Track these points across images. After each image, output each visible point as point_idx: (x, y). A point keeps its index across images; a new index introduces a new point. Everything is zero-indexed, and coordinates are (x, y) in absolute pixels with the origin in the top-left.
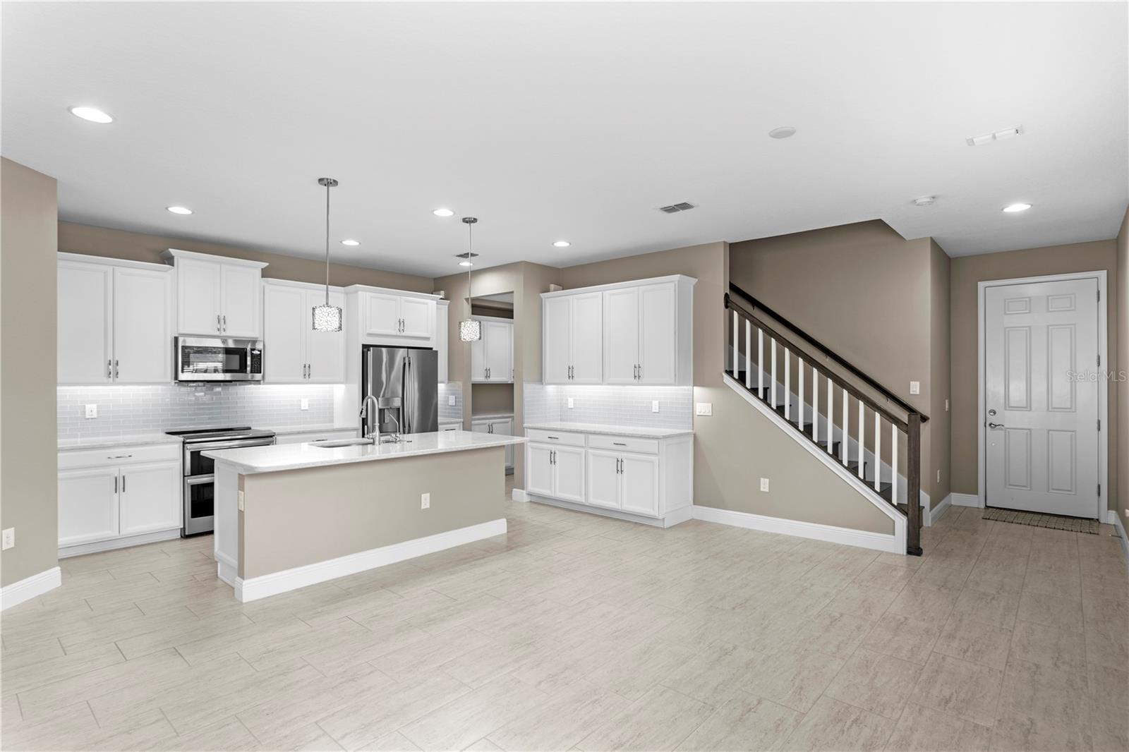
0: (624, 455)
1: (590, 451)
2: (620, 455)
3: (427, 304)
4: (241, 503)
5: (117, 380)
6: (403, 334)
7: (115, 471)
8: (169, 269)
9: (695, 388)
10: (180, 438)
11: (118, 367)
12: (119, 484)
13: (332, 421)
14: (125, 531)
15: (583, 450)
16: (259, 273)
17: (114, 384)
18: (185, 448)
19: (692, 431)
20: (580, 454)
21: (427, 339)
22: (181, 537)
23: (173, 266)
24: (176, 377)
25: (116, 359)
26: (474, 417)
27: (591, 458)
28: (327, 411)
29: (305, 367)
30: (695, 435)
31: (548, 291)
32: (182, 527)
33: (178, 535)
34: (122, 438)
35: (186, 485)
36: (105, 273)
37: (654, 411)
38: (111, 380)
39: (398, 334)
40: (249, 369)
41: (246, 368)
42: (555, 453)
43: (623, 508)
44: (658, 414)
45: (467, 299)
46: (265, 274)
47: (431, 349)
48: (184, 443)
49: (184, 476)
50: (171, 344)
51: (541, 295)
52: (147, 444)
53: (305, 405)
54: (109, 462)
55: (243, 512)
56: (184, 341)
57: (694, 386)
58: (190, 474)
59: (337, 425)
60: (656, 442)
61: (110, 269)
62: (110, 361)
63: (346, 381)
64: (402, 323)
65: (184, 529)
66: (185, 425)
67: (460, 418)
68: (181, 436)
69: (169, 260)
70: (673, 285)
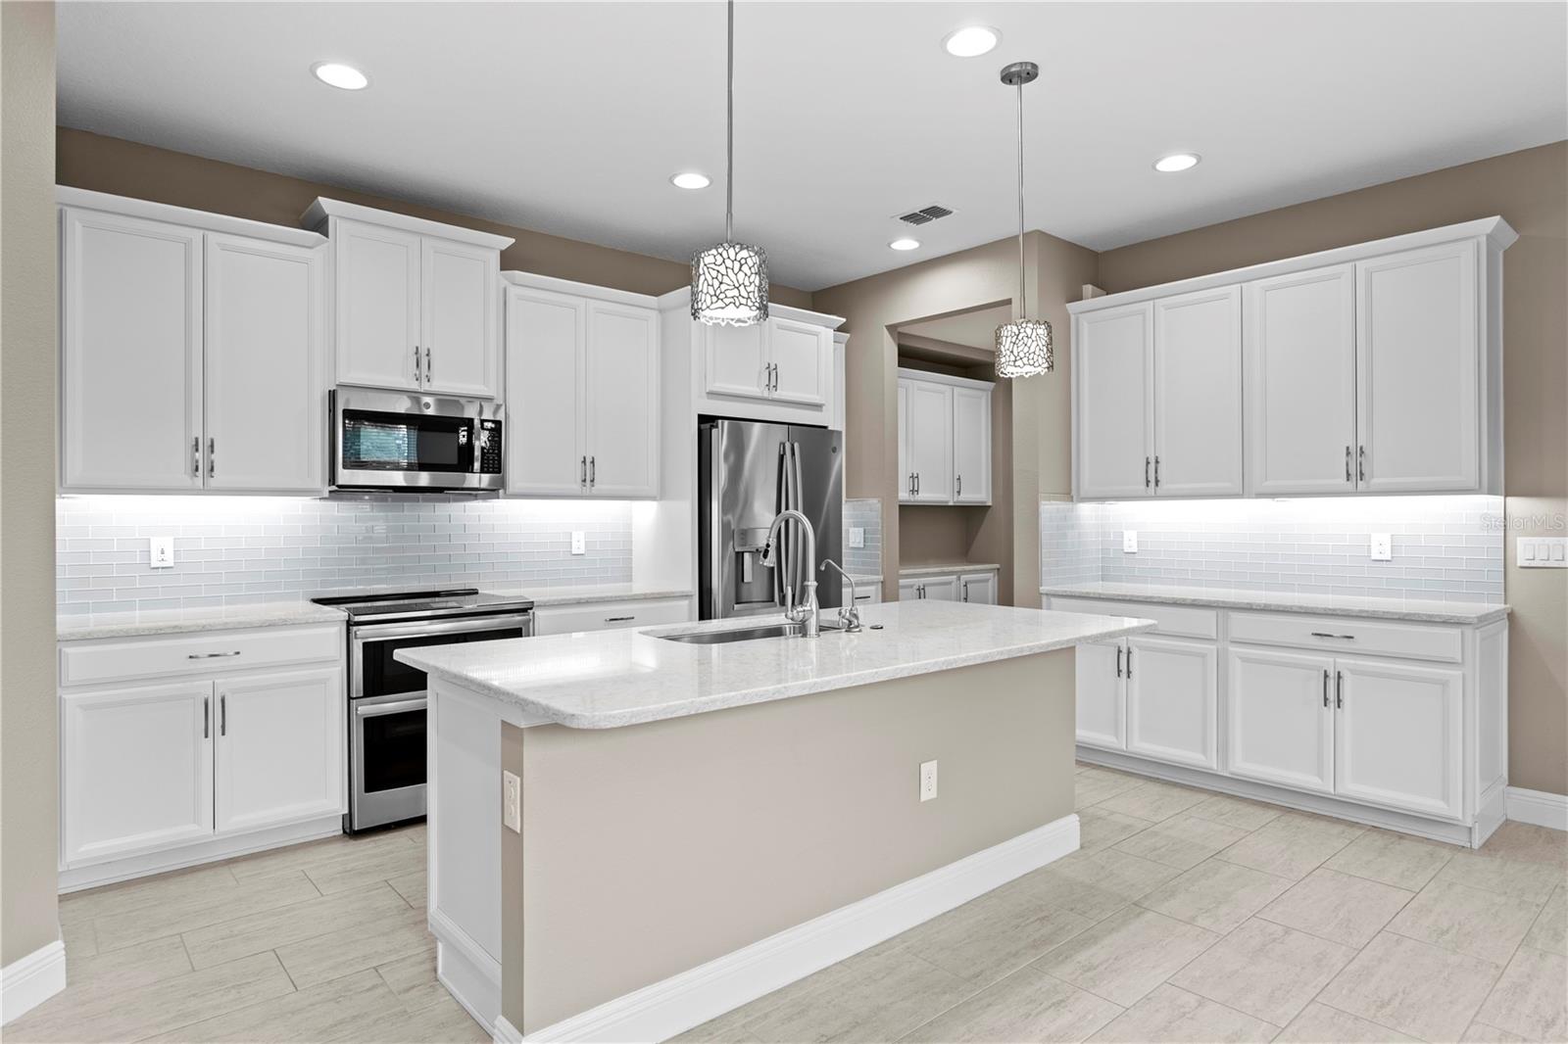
0: (1344, 663)
1: (1233, 649)
2: (1329, 662)
3: (816, 334)
4: (514, 809)
5: (213, 483)
6: (776, 395)
7: (203, 687)
8: (318, 243)
9: (1509, 499)
10: (340, 613)
11: (213, 456)
12: (214, 716)
13: (629, 578)
14: (230, 822)
15: (1213, 647)
16: (495, 260)
17: (205, 491)
18: (352, 635)
19: (1502, 606)
20: (1203, 656)
21: (818, 407)
22: (344, 832)
23: (327, 236)
24: (332, 480)
25: (210, 436)
26: (902, 572)
27: (1237, 669)
28: (619, 557)
29: (584, 462)
30: (1511, 616)
31: (1079, 298)
32: (346, 811)
33: (337, 828)
34: (222, 613)
35: (354, 717)
36: (188, 244)
37: (1375, 556)
38: (199, 482)
39: (766, 394)
40: (477, 465)
41: (472, 464)
42: (1129, 653)
43: (1340, 790)
44: (1389, 565)
45: (892, 328)
46: (508, 261)
47: (825, 427)
48: (349, 624)
49: (350, 698)
50: (323, 405)
51: (1067, 305)
52: (271, 625)
53: (578, 547)
54: (194, 665)
55: (519, 836)
56: (348, 401)
57: (1506, 496)
58: (362, 695)
59: (639, 587)
60: (1456, 632)
61: (196, 236)
62: (197, 440)
63: (661, 494)
64: (772, 371)
65: (349, 818)
66: (350, 583)
67: (878, 575)
68: (343, 607)
69: (319, 224)
70: (1470, 245)
